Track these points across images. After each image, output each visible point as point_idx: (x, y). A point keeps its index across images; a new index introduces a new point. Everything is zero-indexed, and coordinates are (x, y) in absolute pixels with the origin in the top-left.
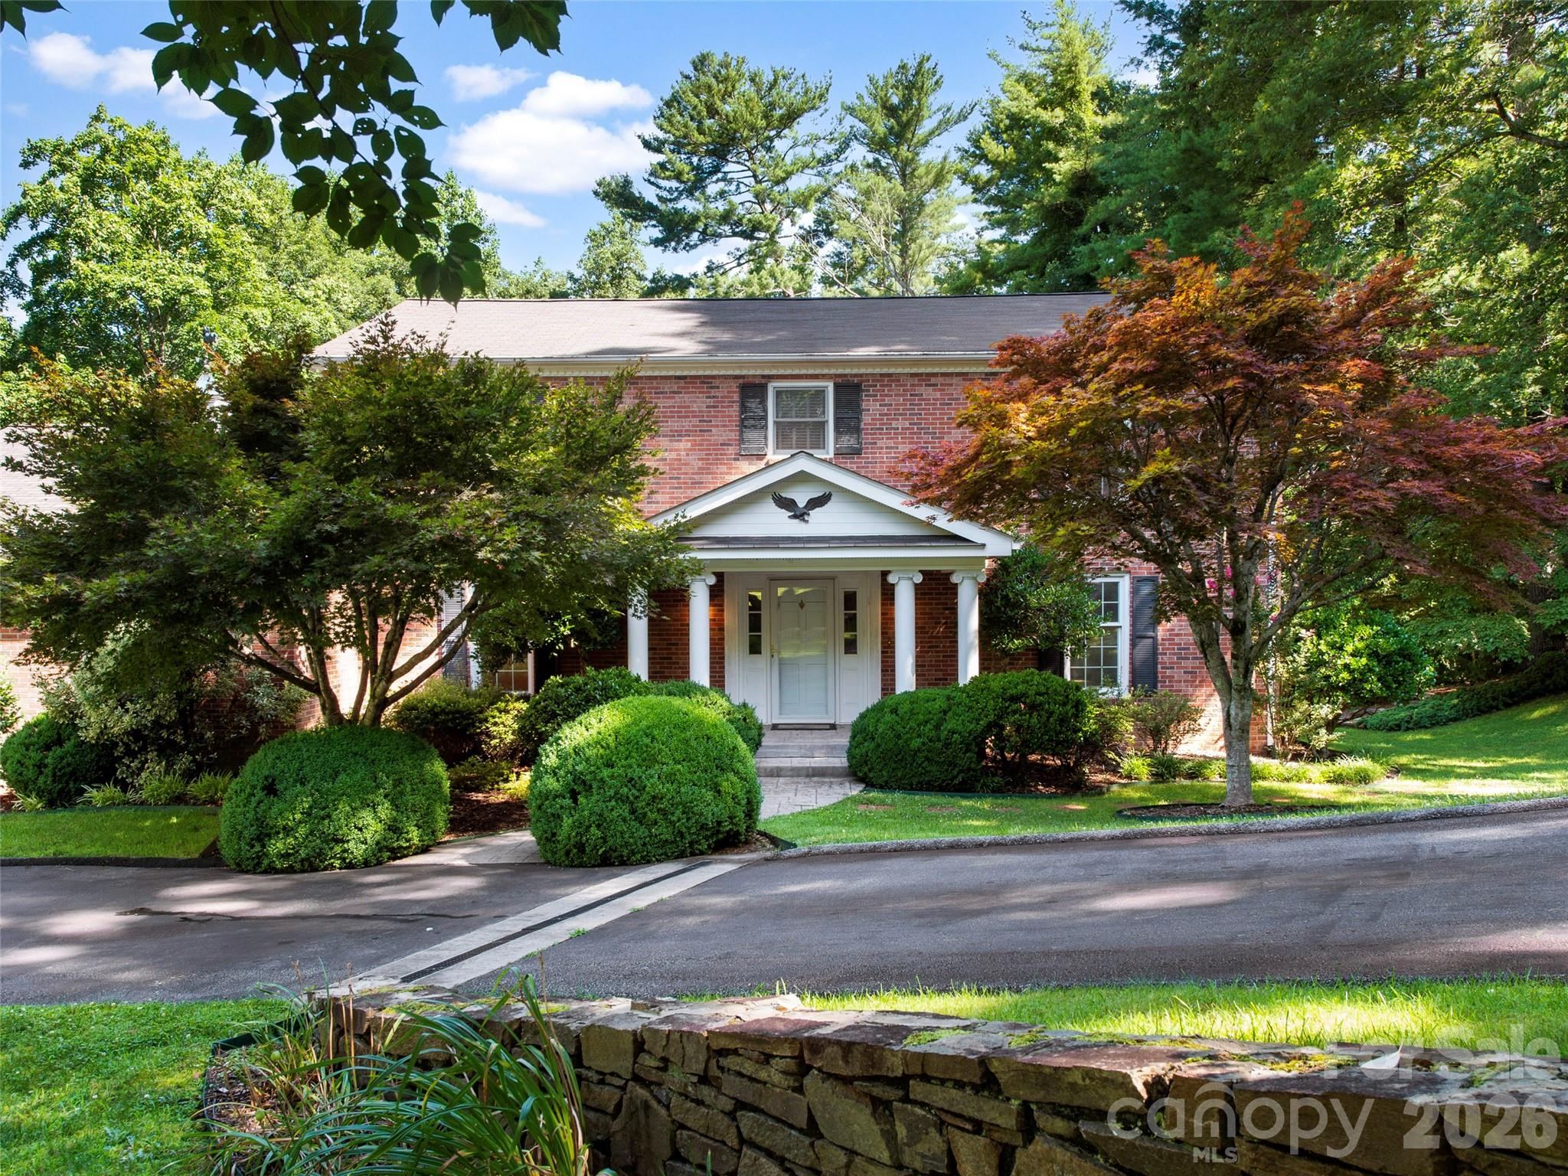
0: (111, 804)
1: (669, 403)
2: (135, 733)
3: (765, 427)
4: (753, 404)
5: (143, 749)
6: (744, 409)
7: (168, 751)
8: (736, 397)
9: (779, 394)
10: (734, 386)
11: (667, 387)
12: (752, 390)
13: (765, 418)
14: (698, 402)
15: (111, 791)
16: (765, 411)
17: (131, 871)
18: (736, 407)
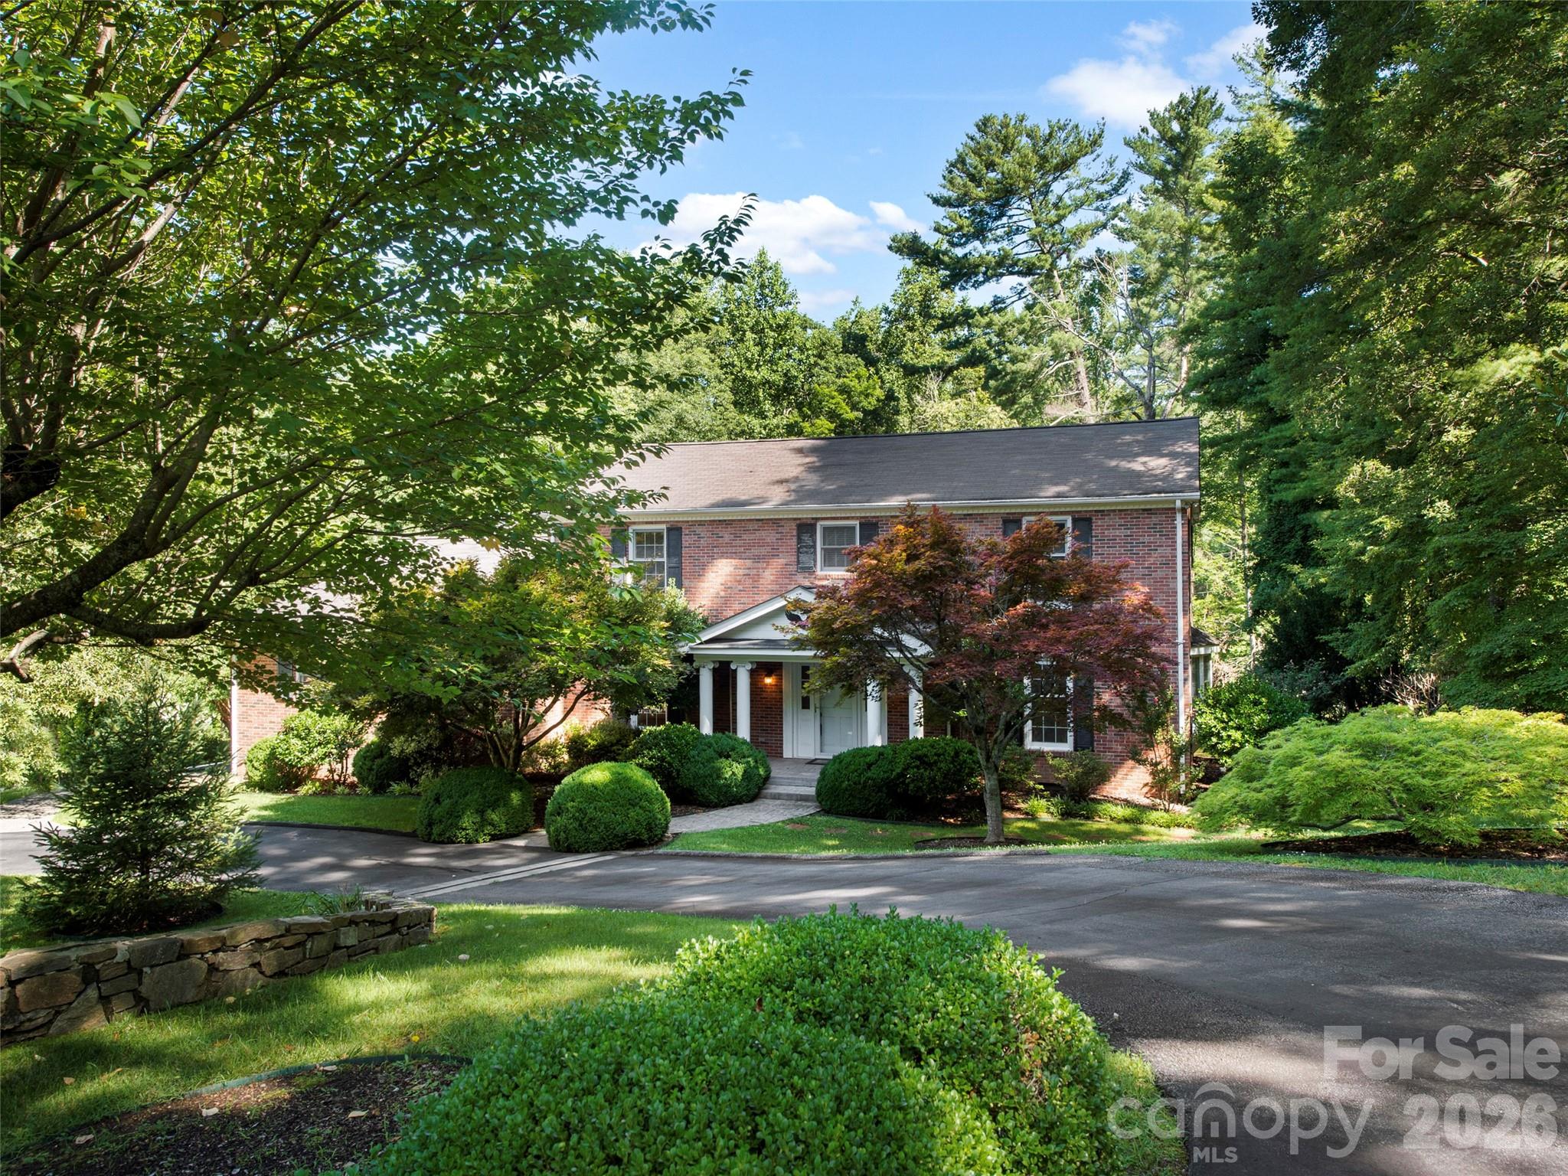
0: (403, 794)
1: (752, 537)
2: (419, 752)
3: (815, 553)
4: (806, 538)
5: (424, 762)
6: (799, 540)
7: (437, 765)
8: (795, 533)
9: (825, 529)
10: (794, 525)
11: (750, 526)
12: (806, 528)
13: (814, 547)
14: (770, 536)
15: (405, 786)
16: (815, 542)
17: (380, 837)
18: (795, 540)
